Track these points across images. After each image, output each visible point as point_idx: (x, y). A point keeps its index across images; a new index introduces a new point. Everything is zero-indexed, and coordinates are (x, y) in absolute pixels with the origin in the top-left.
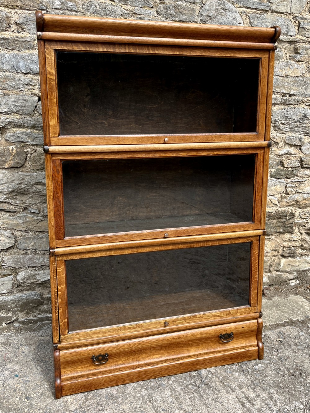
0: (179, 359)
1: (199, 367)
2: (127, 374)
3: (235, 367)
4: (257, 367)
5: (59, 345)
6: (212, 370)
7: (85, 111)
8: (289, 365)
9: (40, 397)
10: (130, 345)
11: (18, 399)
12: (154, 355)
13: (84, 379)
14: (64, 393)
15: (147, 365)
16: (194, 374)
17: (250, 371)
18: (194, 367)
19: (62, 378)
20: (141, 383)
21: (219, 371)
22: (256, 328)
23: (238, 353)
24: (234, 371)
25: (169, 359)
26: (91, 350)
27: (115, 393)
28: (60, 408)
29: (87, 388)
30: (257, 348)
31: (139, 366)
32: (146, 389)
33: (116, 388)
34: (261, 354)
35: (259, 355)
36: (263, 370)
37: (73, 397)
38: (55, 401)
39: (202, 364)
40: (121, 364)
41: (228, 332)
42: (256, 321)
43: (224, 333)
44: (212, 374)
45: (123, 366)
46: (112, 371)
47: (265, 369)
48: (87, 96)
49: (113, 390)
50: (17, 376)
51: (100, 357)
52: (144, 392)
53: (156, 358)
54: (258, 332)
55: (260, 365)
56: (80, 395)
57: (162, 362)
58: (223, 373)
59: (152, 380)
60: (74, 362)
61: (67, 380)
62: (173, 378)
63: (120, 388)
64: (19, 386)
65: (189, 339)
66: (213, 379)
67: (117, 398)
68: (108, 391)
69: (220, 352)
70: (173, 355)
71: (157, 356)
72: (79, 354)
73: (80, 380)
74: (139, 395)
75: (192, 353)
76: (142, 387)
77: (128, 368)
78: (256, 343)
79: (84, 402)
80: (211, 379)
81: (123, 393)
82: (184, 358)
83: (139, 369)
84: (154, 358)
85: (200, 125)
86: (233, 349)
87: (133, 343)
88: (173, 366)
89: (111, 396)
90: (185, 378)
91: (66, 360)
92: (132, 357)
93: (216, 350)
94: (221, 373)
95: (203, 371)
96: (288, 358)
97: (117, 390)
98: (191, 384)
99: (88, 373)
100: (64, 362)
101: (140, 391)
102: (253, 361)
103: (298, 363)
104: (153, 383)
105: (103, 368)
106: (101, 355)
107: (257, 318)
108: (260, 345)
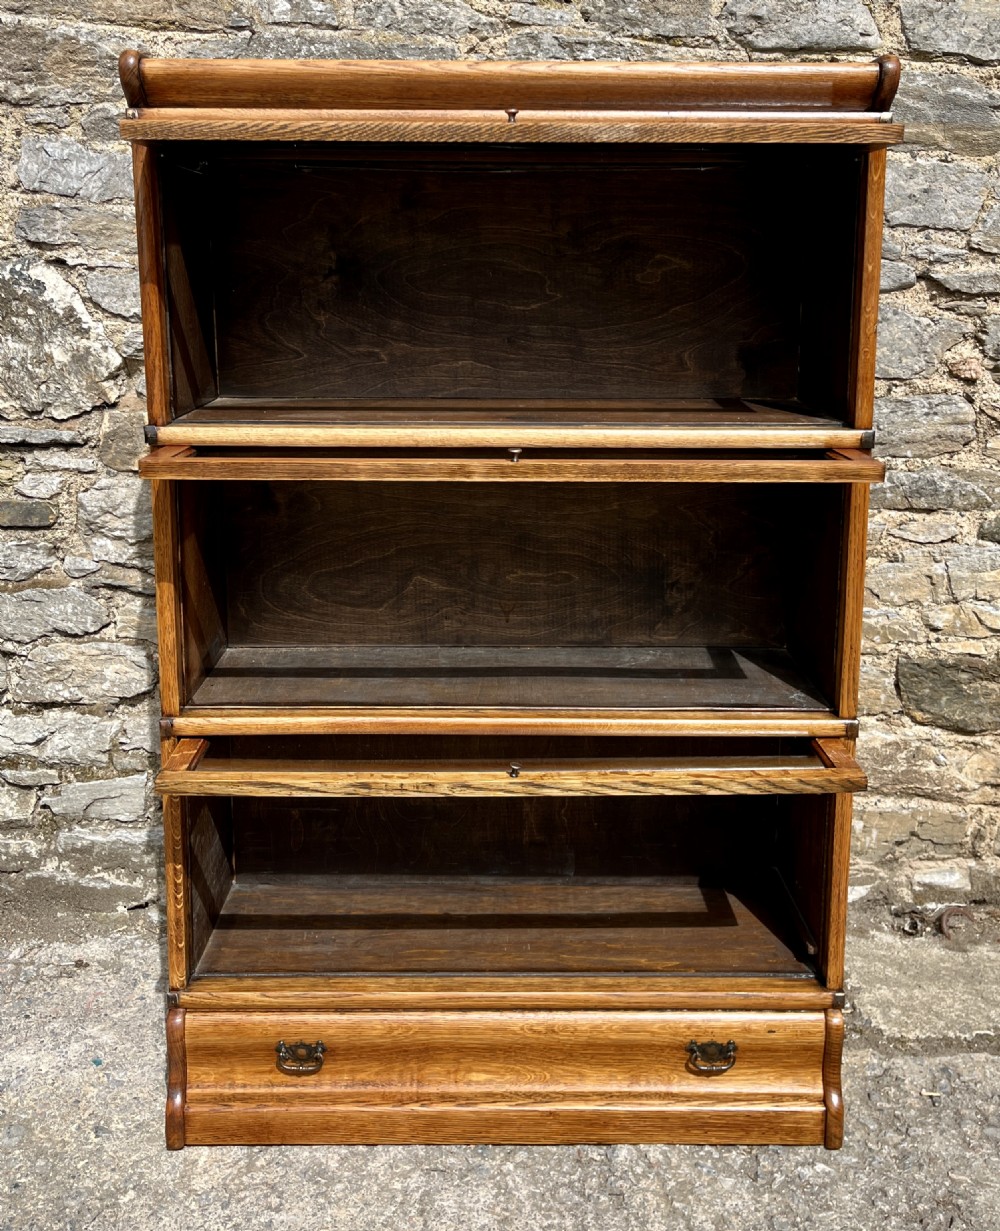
0: (547, 1097)
1: (610, 1133)
2: (380, 1116)
3: (736, 1157)
4: (807, 1172)
5: (185, 997)
6: (655, 1152)
7: (322, 319)
8: (925, 1185)
9: (130, 1134)
10: (391, 1029)
11: (73, 1128)
12: (469, 1071)
13: (251, 1108)
14: (191, 1137)
15: (444, 1098)
16: (595, 1153)
17: (779, 1178)
18: (598, 1131)
19: (188, 1091)
20: (421, 1150)
21: (674, 1161)
22: (819, 1039)
23: (749, 1115)
24: (729, 1170)
25: (516, 1094)
26: (274, 1025)
27: (333, 1165)
28: (169, 1178)
29: (260, 1134)
30: (821, 1108)
31: (419, 1099)
32: (428, 1172)
33: (344, 1150)
34: (834, 1130)
35: (829, 1132)
36: (824, 1186)
37: (217, 1152)
38: (166, 1153)
39: (624, 1128)
40: (365, 1083)
41: (720, 1040)
42: (821, 1016)
43: (705, 1040)
44: (650, 1166)
45: (370, 1089)
46: (335, 1099)
47: (834, 1182)
48: (326, 277)
49: (330, 1157)
50: (97, 1062)
51: (302, 1052)
52: (416, 1180)
53: (478, 1083)
54: (827, 1057)
55: (820, 1167)
56: (237, 1152)
57: (491, 1097)
58: (685, 1169)
59: (454, 1149)
60: (218, 1053)
61: (202, 1100)
62: (522, 1155)
63: (354, 1154)
64: (93, 1092)
65: (583, 1039)
66: (643, 1184)
67: (332, 1180)
68: (318, 1155)
69: (688, 1098)
70: (530, 1082)
71: (483, 1077)
72: (238, 1029)
73: (237, 1107)
74: (398, 1186)
75: (588, 1087)
76: (418, 1163)
77: (386, 1098)
78: (819, 1091)
79: (240, 1174)
80: (638, 1181)
81: (356, 1170)
82: (564, 1097)
83: (416, 1107)
84: (469, 1083)
85: (681, 364)
86: (735, 1098)
87: (401, 1024)
88: (523, 1116)
89: (319, 1174)
90: (560, 1162)
91: (201, 1041)
92: (398, 1067)
93: (675, 1089)
94: (678, 1167)
95: (623, 1152)
96: (932, 1160)
97: (343, 1159)
98: (570, 1185)
99: (263, 1090)
100: (197, 1049)
101: (405, 1176)
102: (802, 1150)
103: (961, 1182)
104: (454, 1157)
105: (309, 1086)
106: (303, 1045)
107: (824, 1010)
108: (835, 1099)
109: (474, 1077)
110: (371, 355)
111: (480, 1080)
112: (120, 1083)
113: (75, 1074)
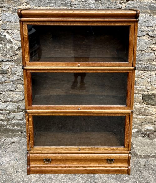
0: (85, 167)
1: (95, 172)
2: (60, 170)
3: (114, 176)
4: (125, 179)
5: (30, 152)
6: (102, 175)
7: (50, 45)
8: (142, 181)
9: (22, 172)
10: (61, 157)
11: (13, 171)
12: (73, 163)
13: (40, 168)
14: (31, 173)
15: (69, 167)
16: (92, 175)
17: (120, 180)
18: (93, 172)
19: (31, 166)
20: (66, 175)
21: (105, 177)
22: (127, 158)
23: (116, 170)
24: (113, 178)
25: (81, 166)
26: (43, 156)
28: (28, 179)
29: (41, 172)
30: (127, 169)
31: (65, 167)
32: (67, 178)
33: (54, 175)
34: (129, 172)
35: (128, 172)
36: (127, 181)
37: (35, 175)
38: (27, 175)
39: (97, 171)
40: (57, 165)
41: (112, 158)
42: (127, 155)
43: (109, 158)
44: (101, 177)
45: (58, 165)
46: (53, 167)
47: (129, 180)
48: (51, 38)
49: (52, 176)
50: (16, 159)
51: (48, 160)
52: (65, 180)
54: (128, 161)
55: (127, 178)
56: (38, 175)
57: (77, 167)
58: (106, 178)
59: (71, 174)
60: (36, 160)
61: (33, 167)
62: (81, 176)
63: (56, 175)
65: (91, 158)
66: (100, 181)
67: (52, 180)
68: (50, 175)
69: (107, 167)
70: (83, 165)
71: (76, 164)
72: (38, 157)
73: (38, 168)
74: (62, 181)
75: (92, 165)
76: (65, 177)
77: (61, 167)
78: (127, 166)
79: (38, 179)
80: (99, 180)
81: (56, 178)
82: (88, 167)
83: (65, 168)
84: (73, 165)
86: (114, 167)
87: (63, 156)
88: (82, 170)
89: (50, 179)
90: (87, 177)
91: (32, 158)
92: (62, 162)
93: (105, 166)
94: (105, 178)
95: (97, 175)
96: (144, 177)
97: (54, 176)
98: (88, 181)
99: (42, 166)
100: (32, 159)
101: (64, 179)
102: (124, 175)
103: (148, 180)
104: (71, 176)
105: (49, 165)
106: (48, 159)
107: (128, 154)
108: (129, 167)
109: (74, 164)
110: (58, 50)
111: (75, 164)
112: (20, 163)
113: (13, 162)
